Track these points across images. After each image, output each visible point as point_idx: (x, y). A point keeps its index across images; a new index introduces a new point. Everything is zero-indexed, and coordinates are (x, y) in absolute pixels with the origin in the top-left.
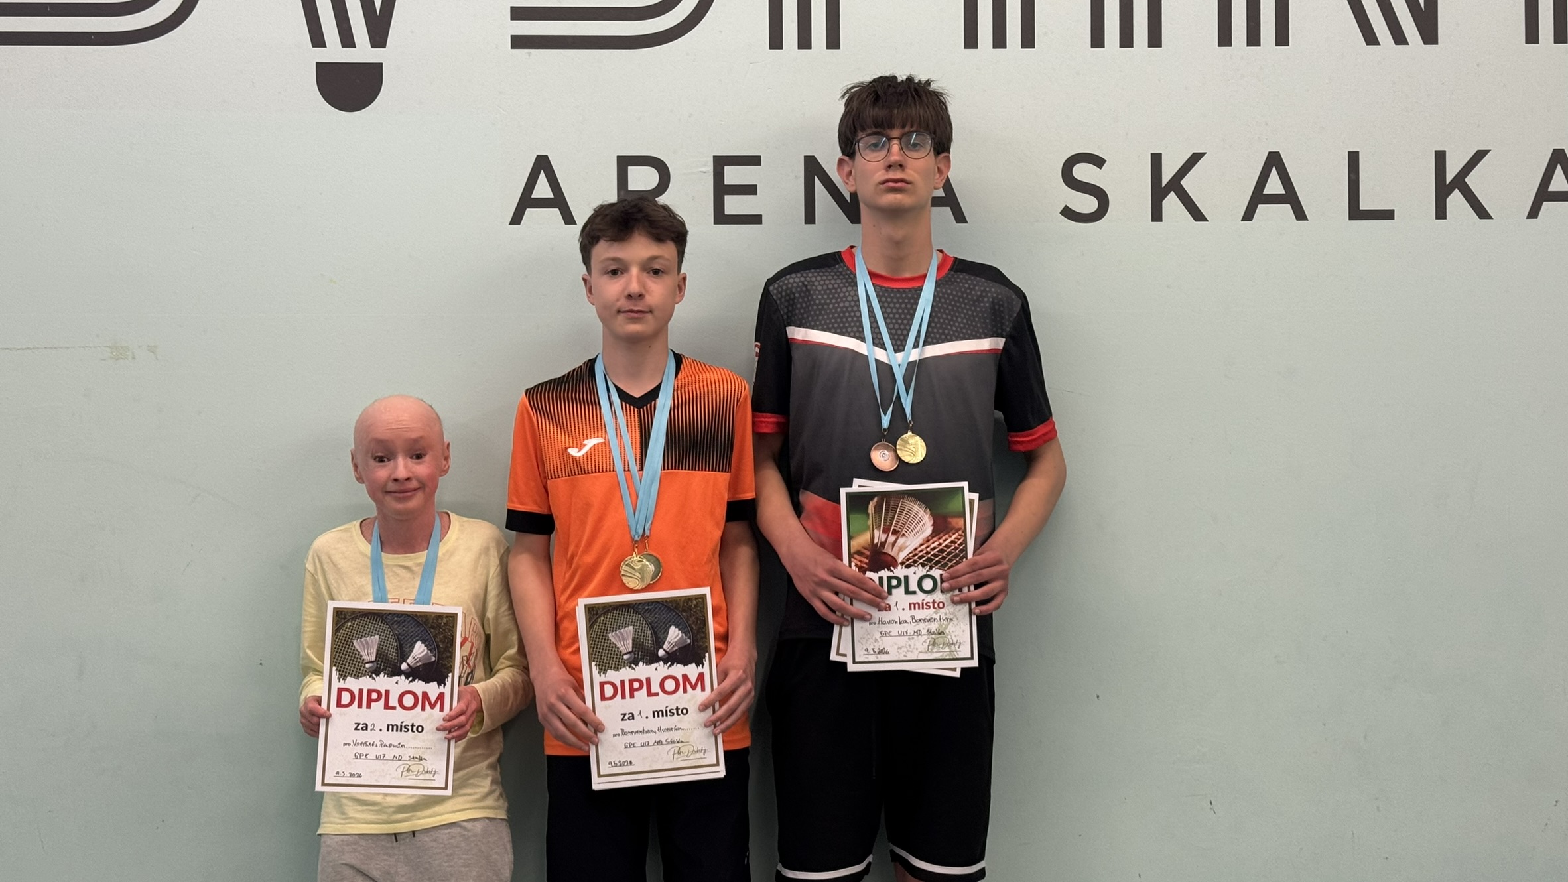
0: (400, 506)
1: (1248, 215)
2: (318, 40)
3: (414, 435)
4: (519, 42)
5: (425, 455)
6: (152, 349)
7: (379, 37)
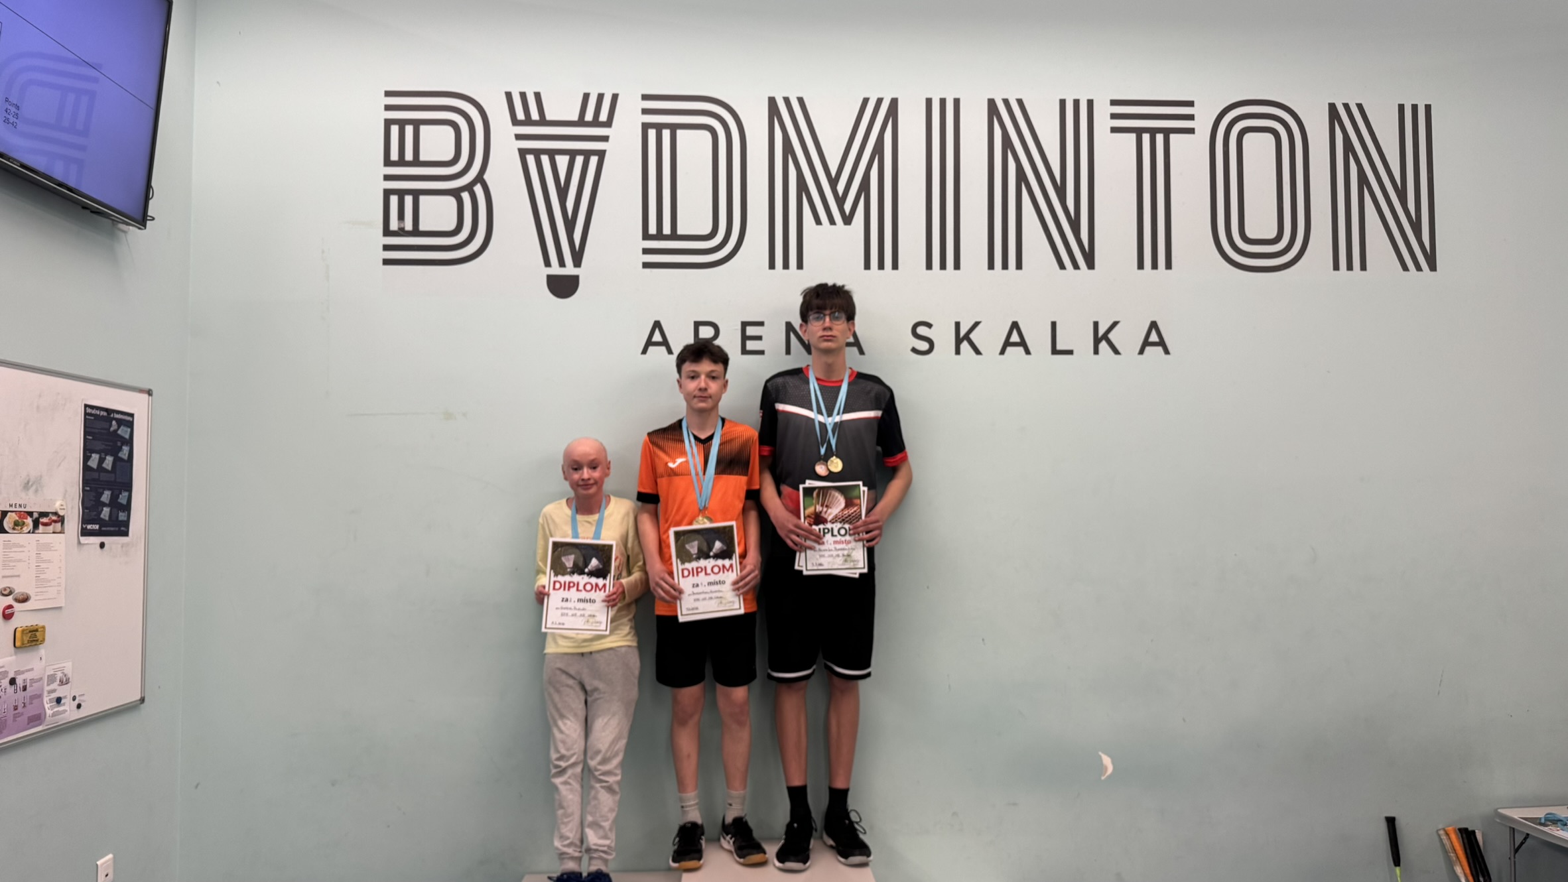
0: (585, 492)
1: (1002, 352)
2: (547, 263)
3: (592, 458)
4: (646, 265)
5: (597, 467)
6: (465, 415)
7: (577, 262)
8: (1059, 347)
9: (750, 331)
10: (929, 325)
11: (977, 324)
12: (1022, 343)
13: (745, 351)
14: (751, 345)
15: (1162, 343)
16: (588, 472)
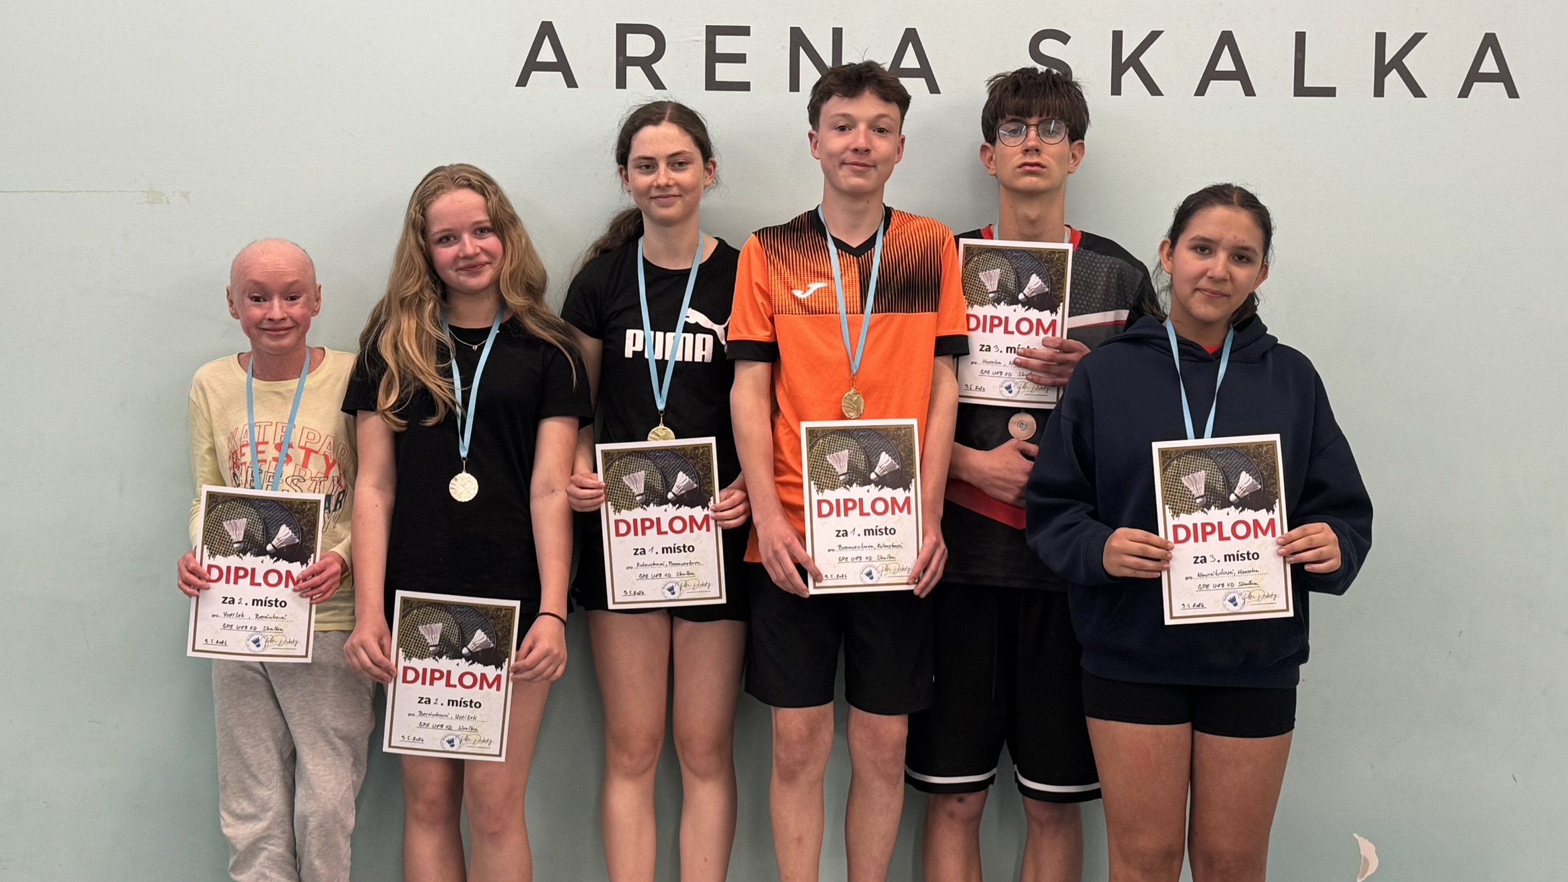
0: (273, 343)
1: (1201, 91)
3: (290, 279)
5: (299, 297)
6: (185, 195)
8: (1308, 83)
9: (724, 44)
10: (1063, 38)
11: (1154, 36)
12: (1240, 74)
13: (712, 84)
14: (723, 72)
15: (1503, 76)
16: (281, 307)
